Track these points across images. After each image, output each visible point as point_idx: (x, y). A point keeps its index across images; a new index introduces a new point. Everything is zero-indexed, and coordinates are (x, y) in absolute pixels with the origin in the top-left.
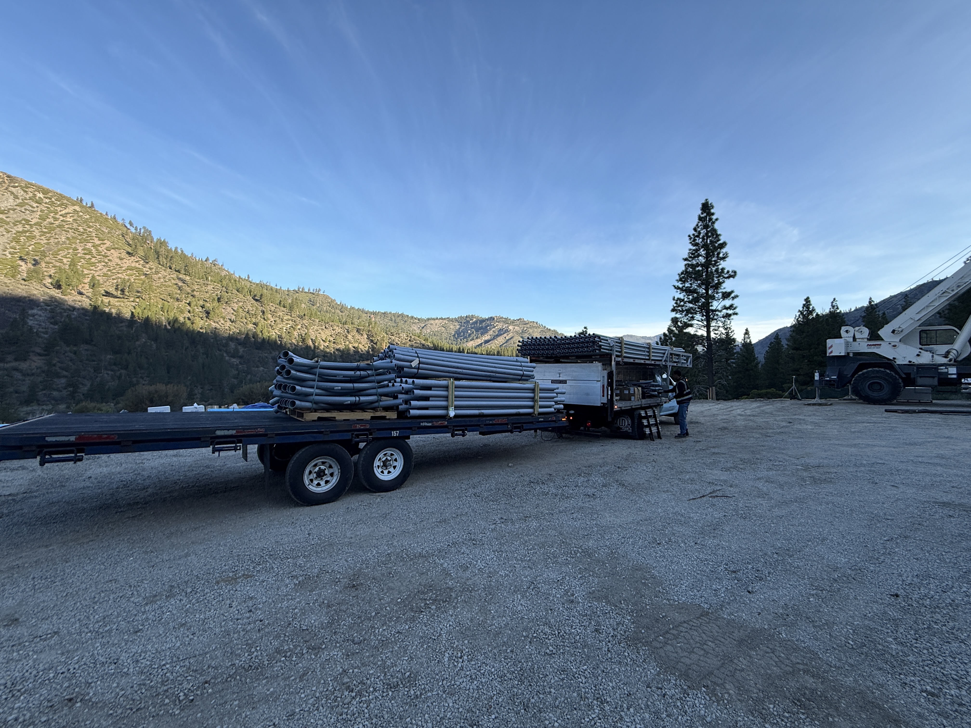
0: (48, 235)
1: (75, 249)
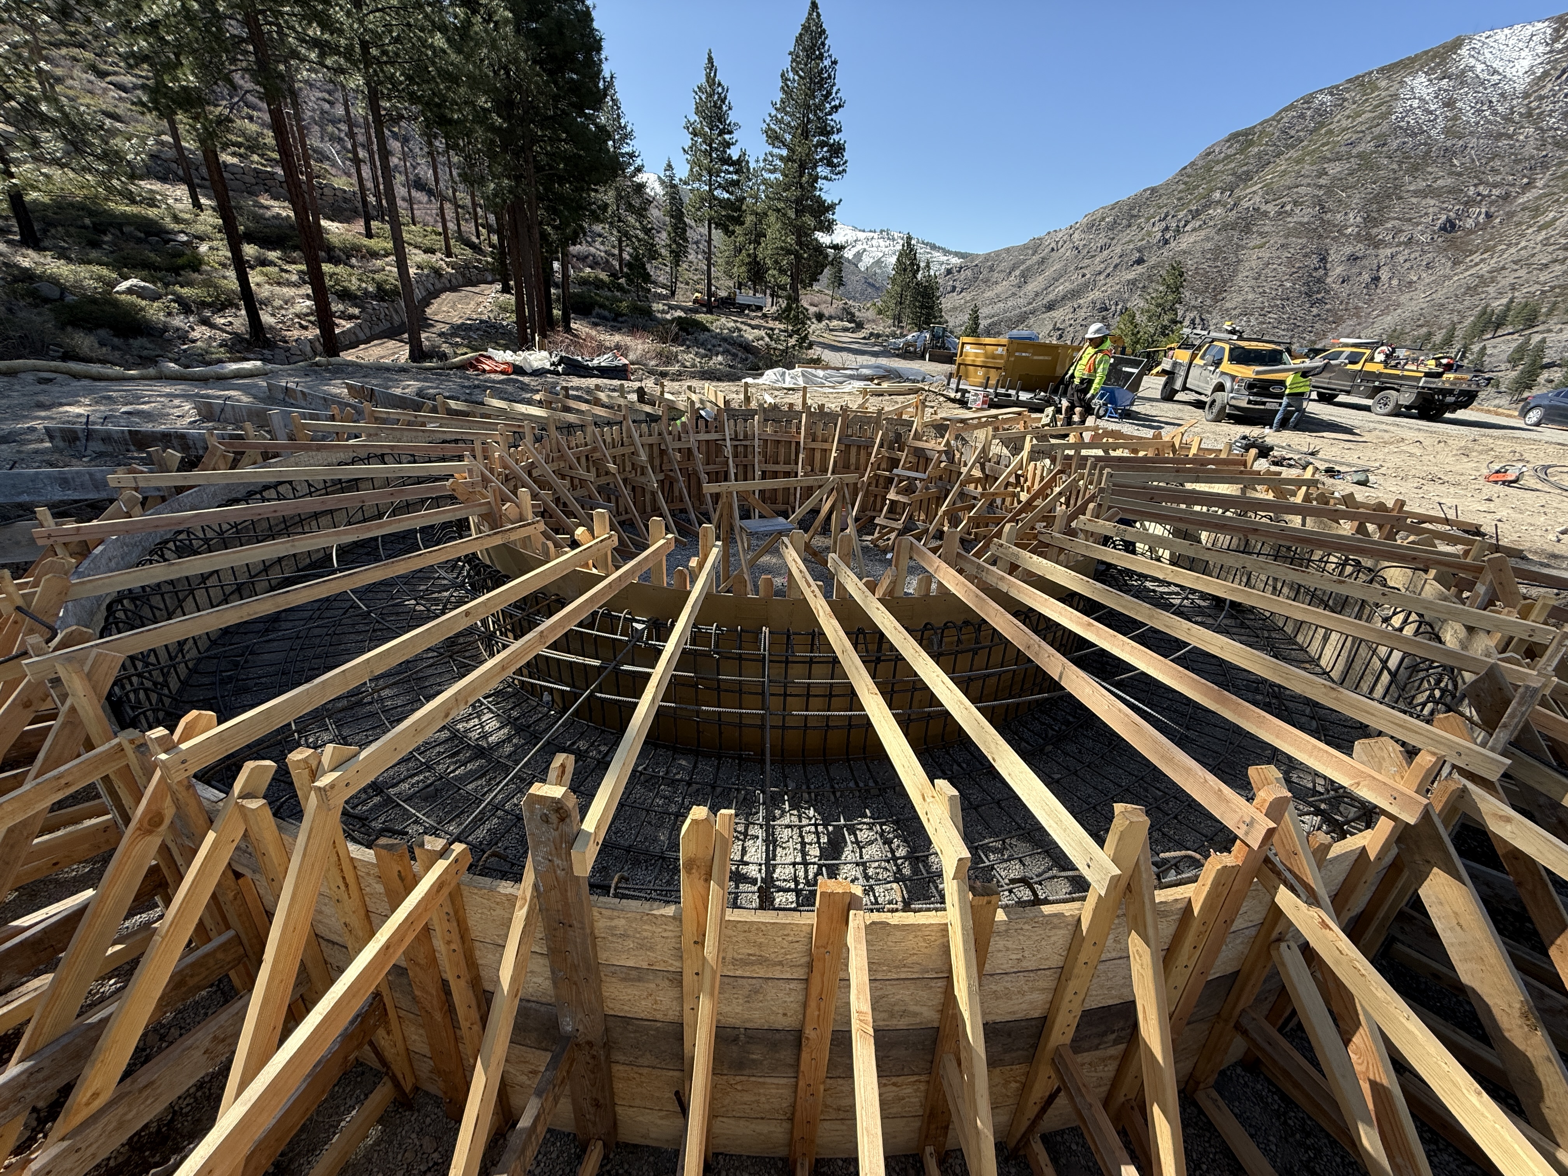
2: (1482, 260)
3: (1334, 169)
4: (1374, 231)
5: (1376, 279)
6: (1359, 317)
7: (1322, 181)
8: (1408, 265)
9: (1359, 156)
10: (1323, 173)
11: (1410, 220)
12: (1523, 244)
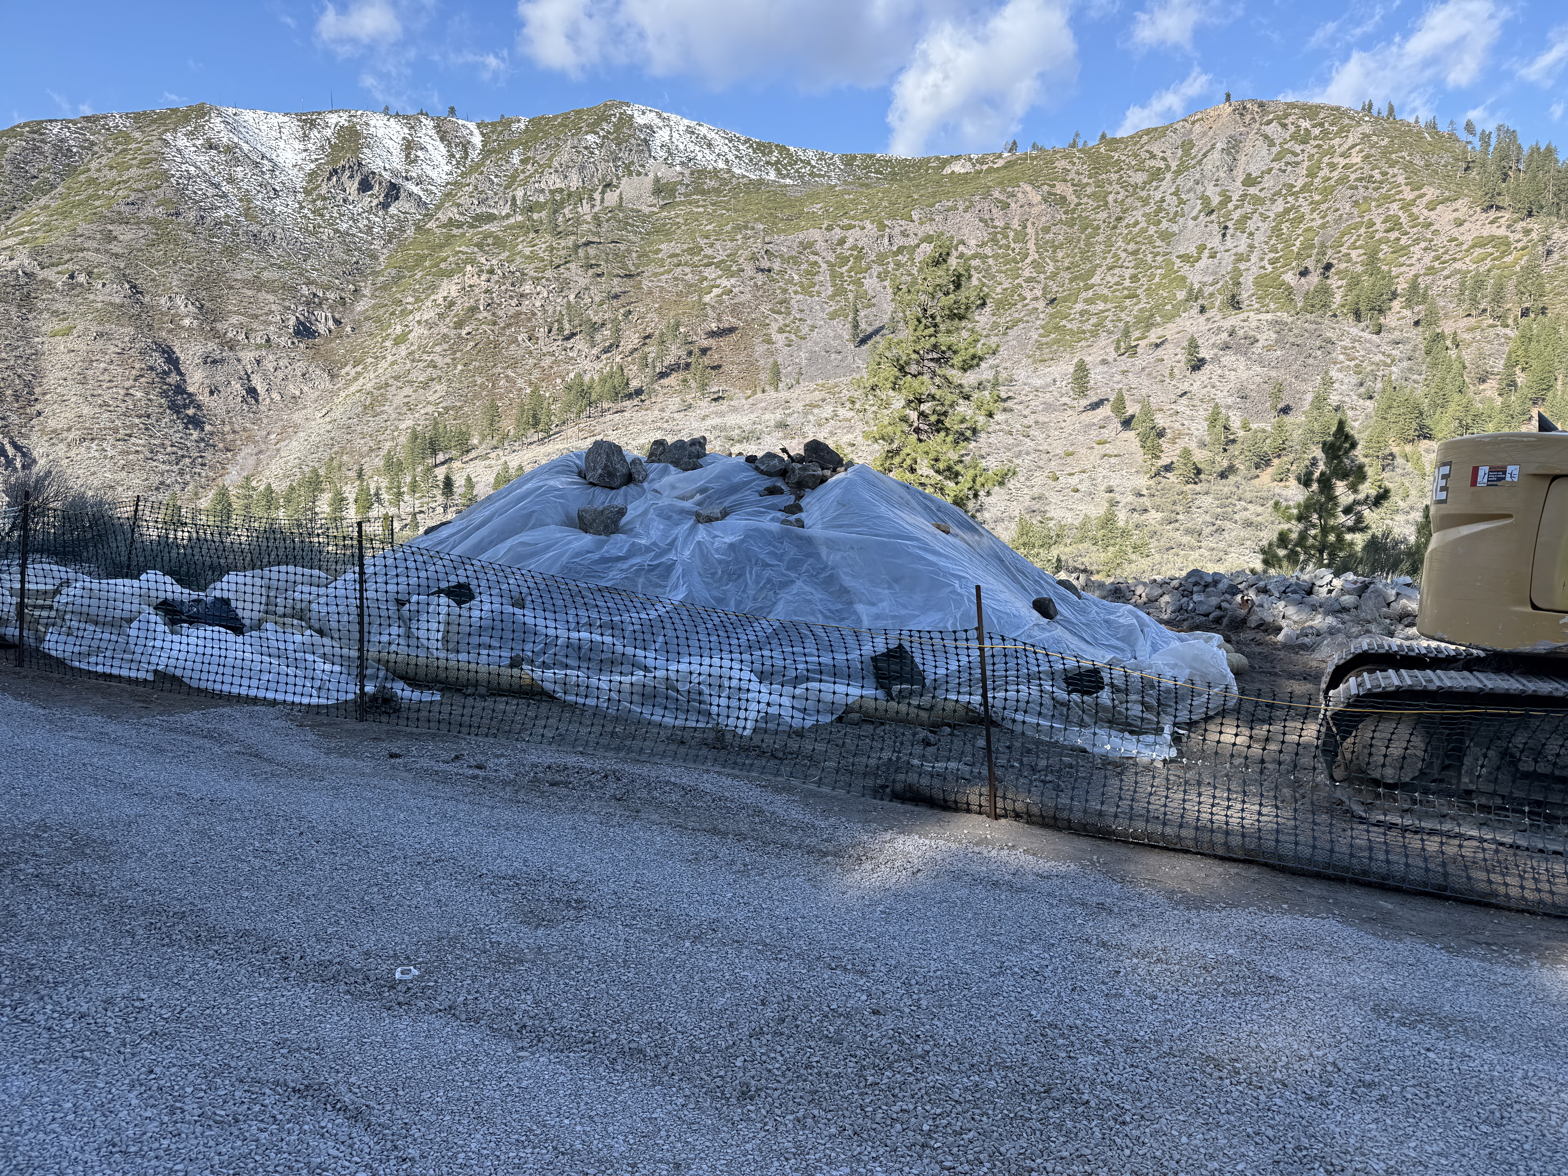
0: (1324, 207)
1: (1371, 224)
2: (359, 374)
3: (126, 234)
4: (219, 326)
5: (252, 391)
6: (255, 443)
7: (115, 248)
8: (280, 375)
9: (152, 221)
10: (110, 238)
11: (257, 317)
12: (390, 358)
